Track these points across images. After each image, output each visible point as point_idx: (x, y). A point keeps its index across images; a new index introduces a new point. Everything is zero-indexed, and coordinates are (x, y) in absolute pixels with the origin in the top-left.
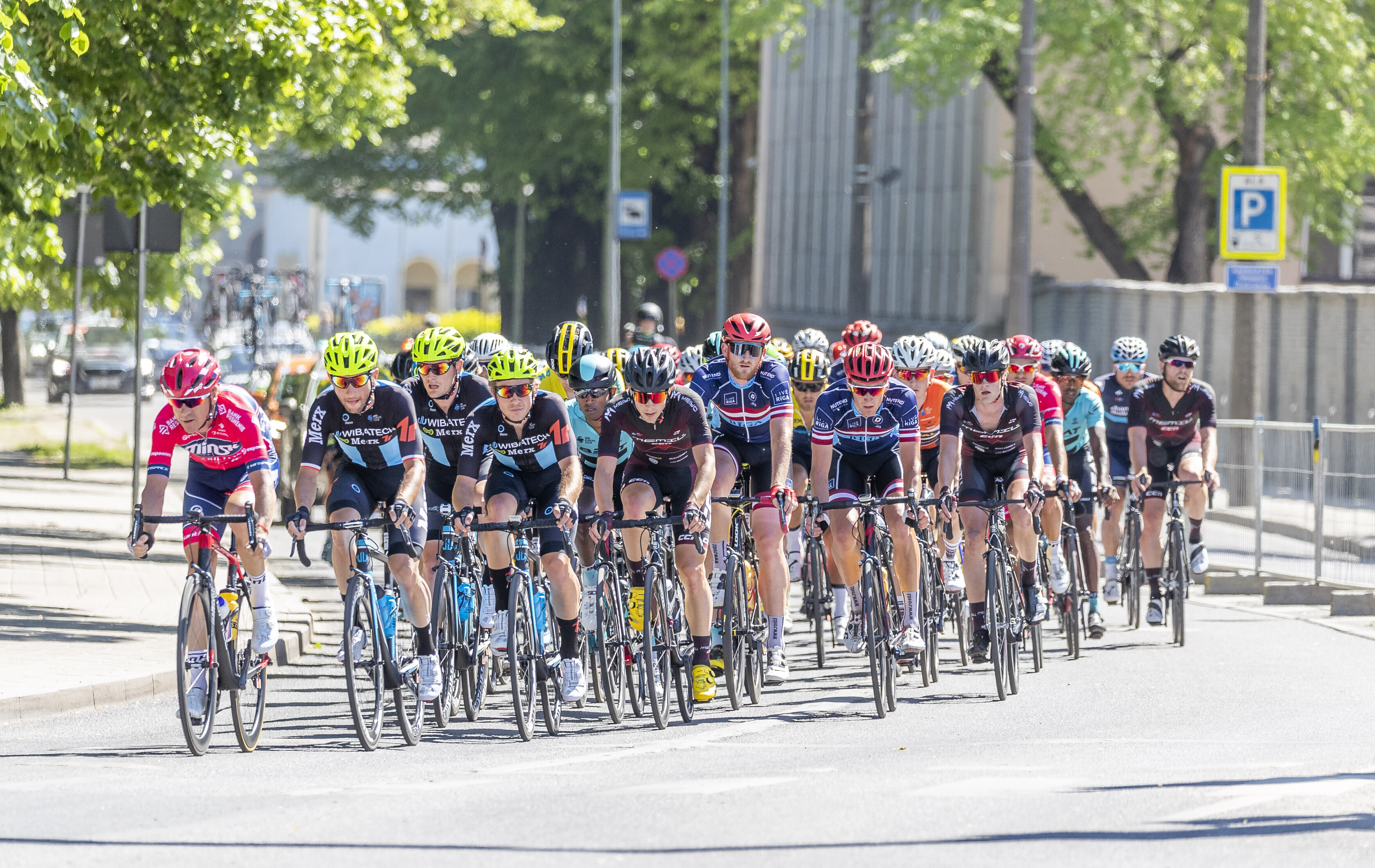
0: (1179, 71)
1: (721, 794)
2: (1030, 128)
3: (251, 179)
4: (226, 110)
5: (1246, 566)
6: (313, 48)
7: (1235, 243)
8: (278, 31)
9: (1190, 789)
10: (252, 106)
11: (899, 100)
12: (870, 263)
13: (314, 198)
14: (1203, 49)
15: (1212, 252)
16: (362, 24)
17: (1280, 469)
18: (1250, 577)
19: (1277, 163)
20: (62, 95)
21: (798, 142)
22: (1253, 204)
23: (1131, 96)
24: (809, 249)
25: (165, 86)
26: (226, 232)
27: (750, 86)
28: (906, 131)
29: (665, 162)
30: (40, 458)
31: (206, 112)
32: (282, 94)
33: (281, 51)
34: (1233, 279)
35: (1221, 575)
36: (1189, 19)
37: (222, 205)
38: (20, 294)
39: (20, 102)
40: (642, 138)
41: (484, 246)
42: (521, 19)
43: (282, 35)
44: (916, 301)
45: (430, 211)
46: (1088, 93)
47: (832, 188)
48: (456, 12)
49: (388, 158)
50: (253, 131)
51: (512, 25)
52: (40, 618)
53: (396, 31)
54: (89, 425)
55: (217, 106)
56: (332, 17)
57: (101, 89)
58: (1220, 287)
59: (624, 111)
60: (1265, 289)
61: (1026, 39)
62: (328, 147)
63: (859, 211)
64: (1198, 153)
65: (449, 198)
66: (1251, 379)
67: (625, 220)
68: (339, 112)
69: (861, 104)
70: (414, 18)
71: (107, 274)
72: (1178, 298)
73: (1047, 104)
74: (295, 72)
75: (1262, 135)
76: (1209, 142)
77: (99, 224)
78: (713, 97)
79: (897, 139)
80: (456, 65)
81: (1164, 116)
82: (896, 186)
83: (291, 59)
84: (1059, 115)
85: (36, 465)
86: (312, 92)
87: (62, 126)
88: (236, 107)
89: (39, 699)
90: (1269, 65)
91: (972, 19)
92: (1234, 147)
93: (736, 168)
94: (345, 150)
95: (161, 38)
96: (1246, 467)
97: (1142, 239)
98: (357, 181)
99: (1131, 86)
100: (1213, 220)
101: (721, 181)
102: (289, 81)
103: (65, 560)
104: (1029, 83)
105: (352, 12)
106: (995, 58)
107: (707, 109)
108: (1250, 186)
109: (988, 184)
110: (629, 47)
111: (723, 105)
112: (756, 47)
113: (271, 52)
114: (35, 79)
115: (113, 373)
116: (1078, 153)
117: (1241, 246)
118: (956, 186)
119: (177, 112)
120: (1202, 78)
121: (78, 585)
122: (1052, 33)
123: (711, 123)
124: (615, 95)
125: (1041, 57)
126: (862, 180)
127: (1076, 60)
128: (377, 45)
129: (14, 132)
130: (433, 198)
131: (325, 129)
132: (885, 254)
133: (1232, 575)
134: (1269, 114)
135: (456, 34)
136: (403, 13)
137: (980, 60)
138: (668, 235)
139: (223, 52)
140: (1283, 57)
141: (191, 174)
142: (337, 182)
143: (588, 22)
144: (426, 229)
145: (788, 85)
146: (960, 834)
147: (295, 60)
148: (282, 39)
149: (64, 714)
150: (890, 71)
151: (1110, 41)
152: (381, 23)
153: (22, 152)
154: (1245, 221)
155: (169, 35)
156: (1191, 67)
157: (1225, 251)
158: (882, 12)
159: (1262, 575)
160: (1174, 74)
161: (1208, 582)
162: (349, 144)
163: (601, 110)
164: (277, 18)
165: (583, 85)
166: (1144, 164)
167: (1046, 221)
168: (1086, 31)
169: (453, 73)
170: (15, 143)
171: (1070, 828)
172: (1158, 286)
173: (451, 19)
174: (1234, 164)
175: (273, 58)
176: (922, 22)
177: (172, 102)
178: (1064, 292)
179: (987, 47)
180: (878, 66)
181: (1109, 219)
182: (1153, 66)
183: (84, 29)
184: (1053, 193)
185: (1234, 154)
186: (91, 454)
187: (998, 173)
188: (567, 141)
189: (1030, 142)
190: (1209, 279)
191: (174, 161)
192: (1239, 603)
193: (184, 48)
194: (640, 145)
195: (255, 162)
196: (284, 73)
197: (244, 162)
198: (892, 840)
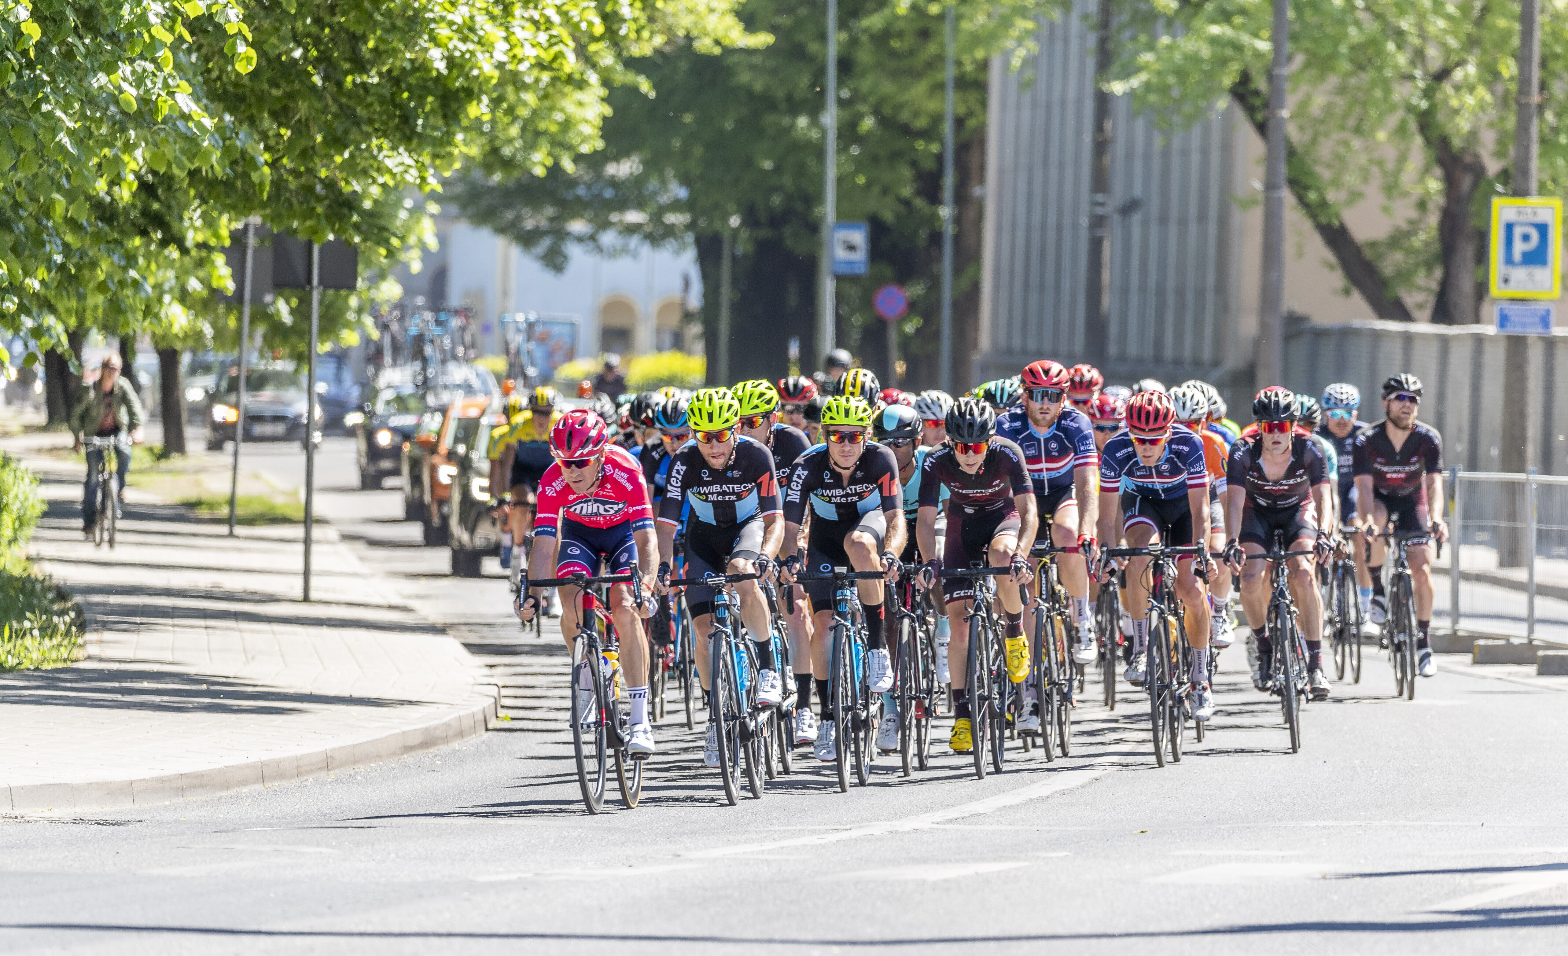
0: (1445, 93)
1: (947, 880)
2: (1283, 153)
3: (433, 208)
4: (408, 132)
5: (1518, 633)
6: (500, 66)
7: (1506, 281)
8: (463, 47)
9: (1458, 876)
10: (435, 128)
11: (1140, 125)
12: (1107, 301)
13: (501, 230)
14: (1471, 69)
15: (1481, 290)
16: (553, 40)
17: (1555, 527)
18: (1522, 644)
19: (1551, 194)
20: (228, 118)
21: (1030, 170)
22: (1526, 238)
23: (1393, 120)
24: (1042, 287)
25: (341, 106)
26: (406, 266)
27: (977, 108)
28: (1147, 158)
29: (885, 191)
30: (204, 513)
31: (385, 135)
32: (467, 117)
33: (467, 69)
34: (1504, 321)
35: (1490, 642)
36: (1456, 37)
37: (402, 239)
38: (181, 335)
39: (180, 124)
40: (860, 165)
41: (687, 284)
42: (727, 36)
43: (468, 51)
44: (1158, 344)
45: (627, 245)
46: (1345, 116)
47: (1067, 220)
48: (658, 26)
49: (582, 186)
50: (435, 156)
51: (717, 42)
52: (204, 687)
53: (593, 47)
54: (257, 477)
55: (397, 128)
56: (522, 32)
57: (269, 111)
58: (1489, 329)
59: (840, 136)
60: (1538, 330)
61: (1279, 56)
62: (516, 174)
63: (1096, 246)
64: (1466, 182)
65: (648, 229)
66: (1523, 429)
67: (841, 254)
68: (529, 136)
69: (1099, 128)
70: (612, 35)
71: (278, 311)
72: (1444, 341)
73: (1301, 128)
74: (481, 92)
75: (1535, 163)
76: (1478, 170)
77: (268, 257)
78: (937, 119)
79: (1138, 166)
80: (656, 86)
81: (1428, 142)
82: (1136, 218)
83: (477, 78)
84: (1314, 141)
85: (199, 521)
86: (500, 114)
87: (226, 151)
88: (419, 129)
89: (203, 776)
90: (1543, 86)
91: (1218, 36)
92: (1505, 176)
93: (962, 198)
94: (534, 177)
95: (336, 55)
96: (1519, 525)
97: (1405, 276)
98: (550, 211)
99: (1393, 108)
100: (1482, 256)
101: (945, 212)
102: (475, 102)
103: (231, 624)
104: (1281, 106)
105: (543, 27)
106: (1245, 78)
107: (930, 133)
108: (1523, 218)
109: (1237, 216)
110: (845, 66)
111: (947, 128)
112: (984, 66)
113: (455, 71)
114: (197, 100)
115: (278, 419)
116: (1336, 183)
117: (1512, 283)
118: (1202, 218)
119: (354, 135)
120: (1470, 100)
121: (245, 651)
122: (1307, 51)
123: (935, 148)
124: (830, 118)
125: (1295, 78)
126: (1100, 211)
127: (1333, 80)
128: (571, 64)
129: (175, 158)
130: (631, 229)
131: (514, 156)
132: (1125, 291)
133: (1502, 642)
134: (1543, 141)
135: (658, 51)
136: (599, 29)
137: (1228, 80)
138: (888, 271)
139: (403, 69)
140: (1559, 77)
141: (367, 204)
142: (526, 212)
143: (801, 37)
144: (624, 264)
145: (1019, 108)
146: (1207, 924)
147: (481, 79)
148: (467, 56)
149: (231, 792)
150: (1131, 94)
151: (1370, 60)
152: (574, 38)
153: (183, 180)
154: (1517, 255)
155: (343, 52)
156: (1458, 88)
157: (1496, 289)
158: (1122, 28)
159: (1535, 643)
160: (1439, 96)
161: (1476, 650)
162: (539, 171)
163: (815, 134)
164: (462, 33)
165: (794, 107)
166: (1406, 194)
167: (1300, 254)
168: (1344, 49)
169: (652, 95)
170: (176, 171)
171: (1326, 919)
172: (1423, 327)
173: (652, 33)
174: (1506, 194)
175: (458, 77)
176: (1165, 40)
177: (348, 124)
178: (1320, 334)
179: (1235, 67)
180: (1118, 88)
181: (1368, 254)
182: (1417, 87)
183: (252, 45)
184: (1307, 225)
185: (1505, 184)
186: (256, 509)
187: (1247, 204)
188: (778, 170)
189: (1283, 169)
190: (1477, 320)
191: (346, 189)
192: (1509, 674)
193: (360, 66)
194: (856, 172)
195: (439, 189)
196: (470, 94)
197: (427, 189)
198: (1133, 930)
